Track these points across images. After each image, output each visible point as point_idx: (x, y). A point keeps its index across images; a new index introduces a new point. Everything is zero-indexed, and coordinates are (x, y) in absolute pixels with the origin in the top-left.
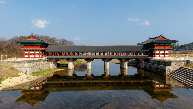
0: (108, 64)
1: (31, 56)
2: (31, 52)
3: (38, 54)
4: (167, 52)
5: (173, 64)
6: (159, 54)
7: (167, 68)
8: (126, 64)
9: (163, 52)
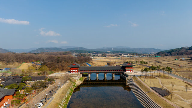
0: (106, 75)
1: (74, 72)
2: (74, 71)
3: (76, 71)
4: (131, 70)
5: (129, 77)
6: (128, 71)
7: (127, 78)
8: (114, 75)
9: (130, 70)
